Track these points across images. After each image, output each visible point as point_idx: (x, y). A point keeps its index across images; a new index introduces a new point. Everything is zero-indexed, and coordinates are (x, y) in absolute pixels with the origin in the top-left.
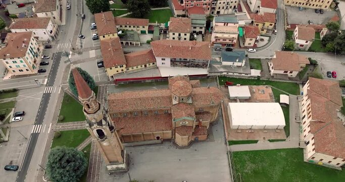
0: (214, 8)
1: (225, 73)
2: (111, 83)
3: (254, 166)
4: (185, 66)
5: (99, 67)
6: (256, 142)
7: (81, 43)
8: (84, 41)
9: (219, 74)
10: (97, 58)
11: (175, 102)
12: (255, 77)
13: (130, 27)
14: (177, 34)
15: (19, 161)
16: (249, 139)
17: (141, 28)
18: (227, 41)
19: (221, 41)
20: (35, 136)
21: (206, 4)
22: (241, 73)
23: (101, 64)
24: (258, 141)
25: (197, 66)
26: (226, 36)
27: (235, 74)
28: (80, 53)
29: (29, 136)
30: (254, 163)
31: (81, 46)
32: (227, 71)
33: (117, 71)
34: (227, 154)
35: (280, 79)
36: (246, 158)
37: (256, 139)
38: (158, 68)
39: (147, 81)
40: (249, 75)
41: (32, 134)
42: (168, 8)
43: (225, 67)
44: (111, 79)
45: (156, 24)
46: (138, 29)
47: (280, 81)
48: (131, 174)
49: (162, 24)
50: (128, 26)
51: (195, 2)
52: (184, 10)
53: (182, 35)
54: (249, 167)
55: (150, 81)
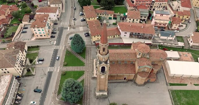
0: (151, 7)
1: (162, 43)
2: (93, 45)
3: (187, 100)
4: (138, 38)
5: (86, 36)
6: (186, 85)
7: (75, 23)
8: (76, 22)
9: (158, 44)
10: (84, 31)
11: (138, 56)
12: (181, 47)
13: (103, 15)
14: (132, 20)
15: (42, 87)
16: (181, 83)
17: (109, 16)
18: (162, 25)
19: (158, 25)
20: (50, 74)
21: (148, 4)
22: (172, 44)
23: (87, 35)
24: (187, 84)
25: (145, 38)
26: (162, 22)
27: (169, 44)
28: (74, 28)
29: (47, 73)
30: (186, 97)
31: (75, 24)
32: (164, 42)
33: (98, 39)
34: (169, 91)
36: (181, 94)
37: (185, 83)
38: (121, 38)
39: (115, 45)
40: (177, 45)
41: (49, 72)
42: (123, 6)
43: (162, 40)
44: (93, 43)
45: (118, 14)
46: (108, 16)
47: (197, 50)
48: (109, 99)
49: (121, 14)
50: (102, 14)
51: (141, 2)
52: (134, 7)
53: (135, 20)
54: (184, 100)
55: (116, 45)
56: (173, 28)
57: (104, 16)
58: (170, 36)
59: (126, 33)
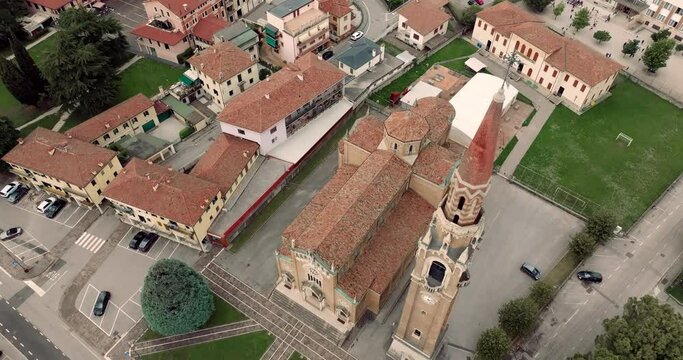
0: (230, 9)
1: (372, 87)
3: (551, 167)
4: (309, 118)
6: (515, 140)
7: (31, 246)
9: (366, 95)
10: (113, 240)
12: (410, 65)
13: (116, 131)
14: (235, 80)
16: (507, 143)
17: (143, 120)
18: (317, 41)
19: (309, 46)
21: (216, 6)
22: (392, 72)
24: (515, 137)
25: (328, 104)
26: (314, 31)
27: (385, 78)
28: (56, 265)
30: (547, 165)
31: (40, 251)
32: (373, 80)
33: (211, 218)
34: (511, 183)
35: (439, 45)
36: (532, 167)
37: (511, 138)
38: (268, 157)
40: (403, 67)
42: (136, 59)
43: (363, 77)
45: (162, 93)
46: (135, 125)
47: (440, 48)
49: (173, 87)
50: (111, 134)
52: (185, 40)
53: (245, 76)
54: (549, 172)
55: (279, 189)
56: (341, 32)
57: (122, 131)
58: (374, 53)
59: (274, 130)
